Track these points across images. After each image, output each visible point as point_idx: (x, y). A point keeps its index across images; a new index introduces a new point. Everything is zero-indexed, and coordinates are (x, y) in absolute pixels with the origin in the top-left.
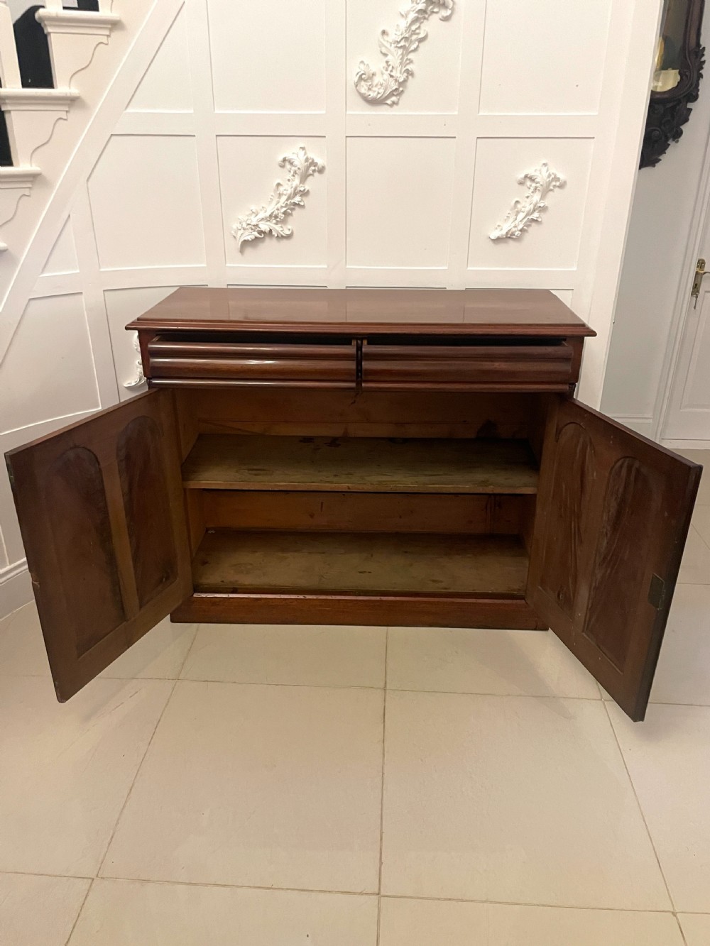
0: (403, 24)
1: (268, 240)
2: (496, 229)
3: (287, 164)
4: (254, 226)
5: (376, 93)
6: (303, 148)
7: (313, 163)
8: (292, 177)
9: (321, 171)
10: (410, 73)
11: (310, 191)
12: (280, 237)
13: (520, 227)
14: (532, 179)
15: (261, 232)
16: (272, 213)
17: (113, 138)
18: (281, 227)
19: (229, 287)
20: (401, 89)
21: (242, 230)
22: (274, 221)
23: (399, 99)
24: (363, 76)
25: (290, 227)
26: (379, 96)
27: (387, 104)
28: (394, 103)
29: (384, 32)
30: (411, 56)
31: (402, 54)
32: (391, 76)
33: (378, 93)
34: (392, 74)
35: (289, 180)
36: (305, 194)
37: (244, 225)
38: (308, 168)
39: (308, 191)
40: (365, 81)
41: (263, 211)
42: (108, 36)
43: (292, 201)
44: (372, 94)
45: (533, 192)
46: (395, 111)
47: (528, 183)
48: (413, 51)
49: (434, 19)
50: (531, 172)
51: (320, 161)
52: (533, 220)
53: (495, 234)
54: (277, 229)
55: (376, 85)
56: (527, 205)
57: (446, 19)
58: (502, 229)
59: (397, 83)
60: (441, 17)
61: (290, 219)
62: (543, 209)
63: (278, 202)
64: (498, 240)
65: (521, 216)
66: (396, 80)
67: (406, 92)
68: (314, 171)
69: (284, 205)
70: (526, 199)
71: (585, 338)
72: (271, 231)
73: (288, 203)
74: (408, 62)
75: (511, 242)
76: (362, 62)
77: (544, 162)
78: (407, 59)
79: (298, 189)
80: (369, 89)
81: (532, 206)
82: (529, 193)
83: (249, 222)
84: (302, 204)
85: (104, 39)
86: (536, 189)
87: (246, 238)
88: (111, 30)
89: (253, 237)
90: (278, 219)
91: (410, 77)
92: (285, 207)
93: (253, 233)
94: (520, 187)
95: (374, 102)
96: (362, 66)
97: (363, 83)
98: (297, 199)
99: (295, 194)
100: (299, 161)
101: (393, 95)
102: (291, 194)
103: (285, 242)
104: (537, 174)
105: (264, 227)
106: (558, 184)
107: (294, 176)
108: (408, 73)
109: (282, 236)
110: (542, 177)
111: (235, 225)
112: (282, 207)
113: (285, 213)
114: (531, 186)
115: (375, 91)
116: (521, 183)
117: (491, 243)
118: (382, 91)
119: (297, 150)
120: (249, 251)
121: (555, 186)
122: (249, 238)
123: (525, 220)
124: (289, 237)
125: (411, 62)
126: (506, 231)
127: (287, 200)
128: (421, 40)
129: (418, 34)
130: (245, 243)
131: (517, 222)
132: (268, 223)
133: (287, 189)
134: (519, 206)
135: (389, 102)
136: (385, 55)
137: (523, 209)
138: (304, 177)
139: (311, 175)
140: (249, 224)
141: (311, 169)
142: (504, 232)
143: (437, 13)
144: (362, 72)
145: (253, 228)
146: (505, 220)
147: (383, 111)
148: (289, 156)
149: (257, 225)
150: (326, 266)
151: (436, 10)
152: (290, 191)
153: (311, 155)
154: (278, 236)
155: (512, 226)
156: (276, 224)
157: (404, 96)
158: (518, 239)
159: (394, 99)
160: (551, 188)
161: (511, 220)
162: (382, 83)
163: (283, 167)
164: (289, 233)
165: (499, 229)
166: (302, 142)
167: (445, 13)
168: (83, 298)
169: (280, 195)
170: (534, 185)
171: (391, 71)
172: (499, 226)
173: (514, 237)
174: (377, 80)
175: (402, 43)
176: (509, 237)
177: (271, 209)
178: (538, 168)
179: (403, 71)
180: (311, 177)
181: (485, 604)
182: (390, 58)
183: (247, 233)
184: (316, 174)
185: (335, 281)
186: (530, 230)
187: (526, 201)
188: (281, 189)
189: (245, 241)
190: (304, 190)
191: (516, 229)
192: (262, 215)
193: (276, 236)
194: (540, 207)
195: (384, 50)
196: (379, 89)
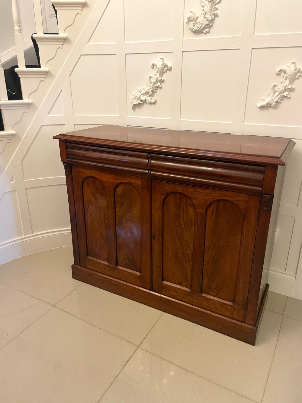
1: (145, 105)
3: (155, 67)
4: (138, 97)
5: (197, 27)
6: (162, 59)
7: (166, 66)
8: (157, 73)
9: (170, 69)
10: (216, 15)
11: (165, 80)
12: (151, 104)
13: (276, 100)
14: (285, 72)
15: (141, 101)
16: (147, 91)
17: (82, 56)
18: (151, 98)
19: (128, 126)
20: (211, 24)
22: (147, 95)
23: (210, 30)
24: (191, 19)
25: (155, 98)
26: (199, 28)
27: (203, 33)
28: (207, 32)
30: (217, 6)
31: (211, 5)
32: (205, 18)
33: (198, 27)
34: (205, 16)
35: (155, 75)
36: (162, 81)
37: (134, 97)
38: (164, 68)
39: (163, 80)
40: (192, 21)
42: (81, 10)
43: (156, 85)
44: (195, 28)
45: (285, 80)
46: (208, 37)
47: (283, 74)
48: (217, 3)
50: (284, 68)
51: (169, 65)
52: (284, 97)
53: (261, 104)
54: (149, 99)
55: (198, 23)
56: (281, 87)
58: (264, 101)
59: (208, 21)
61: (155, 94)
62: (292, 90)
63: (150, 86)
64: (262, 108)
65: (277, 93)
66: (207, 20)
67: (214, 25)
68: (167, 70)
69: (152, 87)
70: (281, 84)
72: (146, 100)
74: (215, 9)
75: (271, 109)
76: (191, 12)
77: (293, 61)
78: (214, 8)
79: (159, 79)
80: (194, 26)
81: (283, 88)
82: (282, 80)
83: (136, 96)
84: (160, 87)
85: (79, 12)
86: (286, 77)
87: (134, 103)
88: (83, 7)
89: (138, 103)
90: (149, 94)
91: (216, 17)
92: (152, 88)
93: (138, 101)
94: (278, 76)
95: (197, 32)
96: (191, 14)
97: (191, 23)
98: (158, 84)
99: (157, 82)
100: (159, 65)
101: (206, 28)
102: (155, 82)
103: (153, 106)
104: (288, 68)
105: (143, 98)
108: (215, 15)
109: (151, 103)
110: (290, 69)
111: (131, 97)
112: (151, 88)
113: (152, 91)
114: (284, 76)
115: (196, 26)
116: (278, 74)
117: (258, 110)
118: (200, 26)
119: (159, 59)
120: (137, 110)
121: (299, 76)
122: (136, 103)
123: (279, 96)
124: (155, 103)
125: (217, 9)
126: (267, 102)
127: (153, 85)
130: (134, 106)
131: (273, 98)
132: (145, 96)
133: (154, 79)
134: (276, 88)
135: (204, 32)
136: (203, 7)
137: (278, 90)
138: (162, 73)
139: (165, 72)
141: (165, 69)
142: (265, 103)
144: (190, 17)
145: (138, 98)
146: (268, 96)
147: (202, 37)
148: (155, 63)
149: (139, 97)
150: (170, 119)
153: (165, 62)
154: (149, 103)
155: (270, 100)
156: (148, 97)
157: (213, 28)
158: (275, 107)
159: (207, 30)
160: (297, 77)
161: (271, 96)
162: (202, 21)
163: (153, 68)
164: (154, 101)
166: (162, 56)
168: (65, 126)
169: (151, 82)
172: (263, 99)
173: (272, 106)
174: (198, 20)
176: (269, 106)
177: (146, 89)
178: (289, 65)
179: (212, 14)
180: (165, 73)
182: (205, 8)
183: (135, 100)
184: (168, 71)
185: (175, 127)
186: (283, 102)
188: (151, 79)
190: (161, 80)
191: (273, 101)
192: (142, 92)
193: (148, 102)
194: (289, 88)
195: (202, 4)
196: (198, 25)
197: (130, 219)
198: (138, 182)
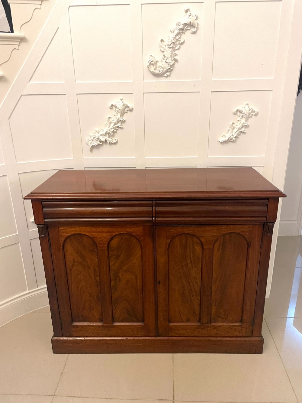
0: (172, 36)
1: (105, 145)
2: (223, 137)
3: (114, 107)
5: (159, 71)
6: (122, 99)
7: (127, 107)
8: (117, 114)
9: (131, 110)
10: (176, 61)
11: (126, 120)
12: (111, 144)
13: (235, 136)
14: (241, 112)
15: (101, 142)
16: (107, 131)
17: (23, 96)
18: (111, 139)
19: (85, 169)
20: (171, 69)
21: (91, 141)
22: (108, 136)
23: (170, 74)
24: (152, 63)
25: (116, 138)
26: (160, 72)
27: (164, 76)
28: (168, 76)
29: (162, 41)
30: (176, 52)
31: (172, 51)
32: (166, 62)
33: (160, 71)
34: (166, 61)
35: (115, 115)
36: (123, 122)
37: (92, 138)
38: (125, 109)
39: (125, 120)
40: (153, 65)
41: (102, 131)
42: (19, 45)
43: (117, 126)
44: (157, 72)
45: (241, 118)
46: (168, 80)
47: (239, 114)
48: (177, 50)
49: (188, 33)
50: (240, 108)
51: (131, 106)
52: (241, 132)
53: (222, 139)
54: (109, 140)
55: (159, 67)
56: (238, 125)
57: (194, 33)
58: (225, 137)
59: (169, 66)
60: (191, 32)
61: (116, 134)
62: (247, 127)
63: (110, 126)
64: (224, 142)
65: (235, 130)
66: (169, 64)
67: (174, 70)
68: (128, 110)
69: (112, 128)
70: (238, 122)
71: (280, 198)
72: (106, 141)
73: (115, 126)
74: (175, 55)
75: (230, 143)
76: (151, 56)
77: (247, 103)
78: (174, 54)
79: (120, 120)
80: (155, 69)
81: (241, 125)
82: (239, 118)
84: (122, 127)
85: (17, 47)
86: (243, 116)
87: (93, 145)
88: (20, 42)
89: (97, 144)
90: (110, 135)
91: (176, 62)
92: (113, 129)
93: (97, 142)
94: (235, 115)
95: (158, 76)
96: (151, 58)
97: (152, 66)
98: (119, 125)
99: (118, 122)
100: (120, 106)
101: (168, 72)
102: (116, 122)
103: (113, 146)
104: (243, 109)
105: (103, 139)
106: (254, 114)
107: (117, 113)
108: (175, 61)
109: (112, 143)
110: (246, 110)
111: (88, 138)
112: (111, 129)
113: (113, 132)
114: (240, 115)
115: (158, 70)
116: (234, 114)
117: (220, 144)
118: (161, 70)
119: (119, 100)
120: (95, 151)
121: (252, 115)
122: (94, 144)
123: (237, 132)
124: (116, 143)
125: (176, 55)
127: (114, 125)
128: (182, 44)
129: (180, 41)
130: (93, 147)
131: (233, 133)
132: (105, 137)
133: (114, 119)
134: (234, 125)
135: (165, 75)
136: (163, 52)
137: (236, 127)
138: (123, 114)
139: (126, 112)
140: (94, 138)
141: (126, 110)
142: (227, 138)
143: (189, 30)
144: (151, 61)
145: (97, 139)
146: (227, 132)
147: (162, 80)
148: (115, 103)
149: (99, 138)
150: (135, 158)
151: (188, 28)
152: (116, 121)
153: (126, 103)
155: (231, 136)
156: (109, 137)
157: (173, 72)
158: (234, 142)
159: (168, 74)
160: (251, 116)
161: (230, 132)
162: (162, 65)
163: (111, 109)
164: (115, 141)
165: (224, 137)
166: (121, 96)
167: (194, 30)
168: (7, 177)
169: (110, 123)
170: (242, 114)
171: (166, 60)
172: (224, 135)
173: (232, 141)
174: (159, 64)
175: (172, 46)
176: (229, 141)
177: (106, 129)
178: (244, 106)
179: (172, 60)
180: (126, 114)
181: (227, 341)
182: (165, 53)
183: (94, 142)
184: (129, 112)
186: (240, 137)
187: (238, 123)
188: (111, 120)
189: (93, 146)
190: (123, 120)
191: (233, 137)
192: (101, 133)
193: (109, 143)
194: (245, 125)
195: (162, 49)
196: (160, 69)
197: (129, 269)
198: (138, 231)
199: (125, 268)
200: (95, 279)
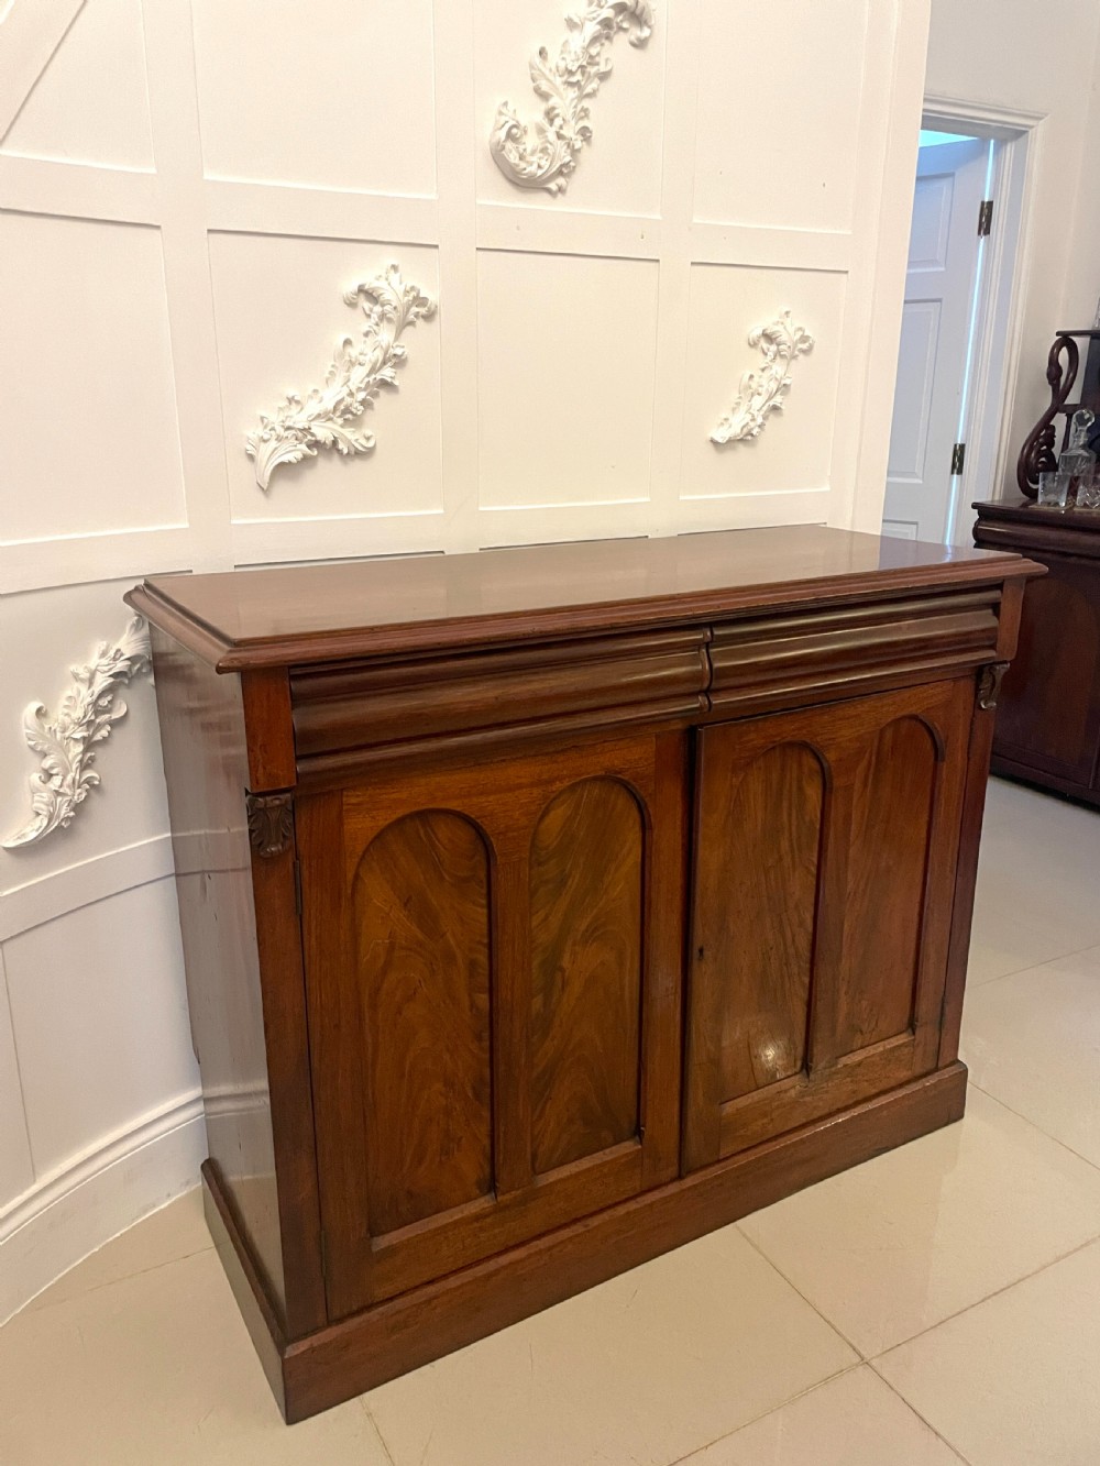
0: (578, 40)
1: (326, 461)
2: (722, 424)
3: (364, 299)
4: (300, 430)
5: (535, 166)
6: (397, 268)
7: (418, 300)
8: (375, 328)
9: (430, 316)
10: (586, 135)
11: (410, 360)
12: (352, 455)
13: (759, 420)
14: (771, 339)
15: (316, 444)
16: (343, 399)
18: (354, 432)
19: (238, 570)
20: (572, 164)
21: (273, 444)
22: (340, 421)
23: (566, 182)
24: (513, 131)
25: (370, 433)
26: (540, 172)
27: (548, 190)
28: (561, 190)
29: (542, 52)
30: (586, 103)
31: (575, 97)
32: (560, 136)
33: (539, 167)
34: (562, 132)
35: (368, 334)
36: (399, 362)
37: (280, 431)
38: (409, 308)
39: (409, 356)
40: (517, 140)
41: (316, 400)
43: (379, 377)
44: (527, 169)
45: (771, 361)
46: (558, 206)
47: (764, 345)
48: (590, 95)
49: (621, 41)
50: (769, 326)
51: (432, 295)
52: (775, 408)
53: (722, 434)
54: (352, 437)
55: (533, 153)
56: (766, 382)
57: (640, 44)
58: (730, 426)
59: (568, 152)
60: (633, 38)
61: (371, 415)
62: (787, 390)
63: (351, 380)
64: (727, 445)
65: (758, 401)
66: (567, 146)
67: (577, 169)
68: (417, 315)
69: (363, 386)
70: (763, 372)
72: (335, 442)
73: (371, 379)
74: (584, 113)
75: (745, 447)
77: (787, 309)
78: (583, 108)
79: (392, 351)
80: (522, 158)
81: (773, 385)
82: (766, 361)
83: (287, 424)
84: (396, 383)
86: (778, 354)
87: (285, 459)
89: (300, 456)
90: (349, 416)
92: (365, 390)
93: (299, 446)
94: (754, 351)
95: (527, 185)
96: (506, 111)
97: (510, 145)
98: (387, 373)
99: (384, 361)
100: (392, 294)
101: (561, 174)
102: (375, 364)
103: (357, 464)
104: (779, 328)
105: (323, 432)
106: (805, 346)
107: (377, 325)
108: (584, 135)
110: (786, 334)
111: (254, 432)
112: (359, 389)
113: (362, 402)
114: (769, 349)
115: (534, 163)
116: (753, 345)
117: (714, 450)
118: (545, 164)
119: (385, 270)
120: (283, 488)
121: (801, 351)
122: (293, 457)
123: (765, 408)
124: (369, 453)
125: (588, 114)
126: (739, 427)
127: (369, 374)
128: (604, 76)
129: (598, 64)
130: (283, 469)
131: (753, 412)
132: (329, 425)
133: (367, 351)
135: (553, 186)
136: (544, 96)
137: (759, 390)
138: (401, 327)
139: (411, 323)
140: (289, 428)
141: (413, 312)
142: (736, 430)
143: (625, 30)
144: (511, 123)
145: (300, 434)
146: (734, 409)
147: (538, 203)
148: (370, 282)
149: (307, 429)
150: (441, 511)
151: (625, 25)
152: (374, 356)
153: (414, 282)
154: (356, 453)
155: (747, 420)
156: (342, 426)
157: (575, 177)
158: (753, 442)
159: (561, 181)
160: (797, 353)
161: (743, 408)
163: (352, 304)
164: (368, 444)
165: (726, 426)
166: (396, 256)
167: (637, 33)
169: (352, 365)
170: (774, 348)
171: (561, 127)
172: (726, 419)
173: (749, 438)
175: (578, 77)
176: (746, 439)
177: (330, 396)
178: (780, 319)
179: (577, 130)
180: (410, 328)
182: (554, 102)
183: (285, 446)
184: (420, 323)
185: (457, 540)
186: (770, 424)
187: (763, 376)
188: (353, 352)
189: (282, 465)
190: (403, 354)
191: (753, 423)
192: (313, 408)
193: (345, 451)
194: (784, 385)
195: (545, 87)
196: (540, 158)
198: (640, 758)
199: (583, 928)
200: (473, 1005)
